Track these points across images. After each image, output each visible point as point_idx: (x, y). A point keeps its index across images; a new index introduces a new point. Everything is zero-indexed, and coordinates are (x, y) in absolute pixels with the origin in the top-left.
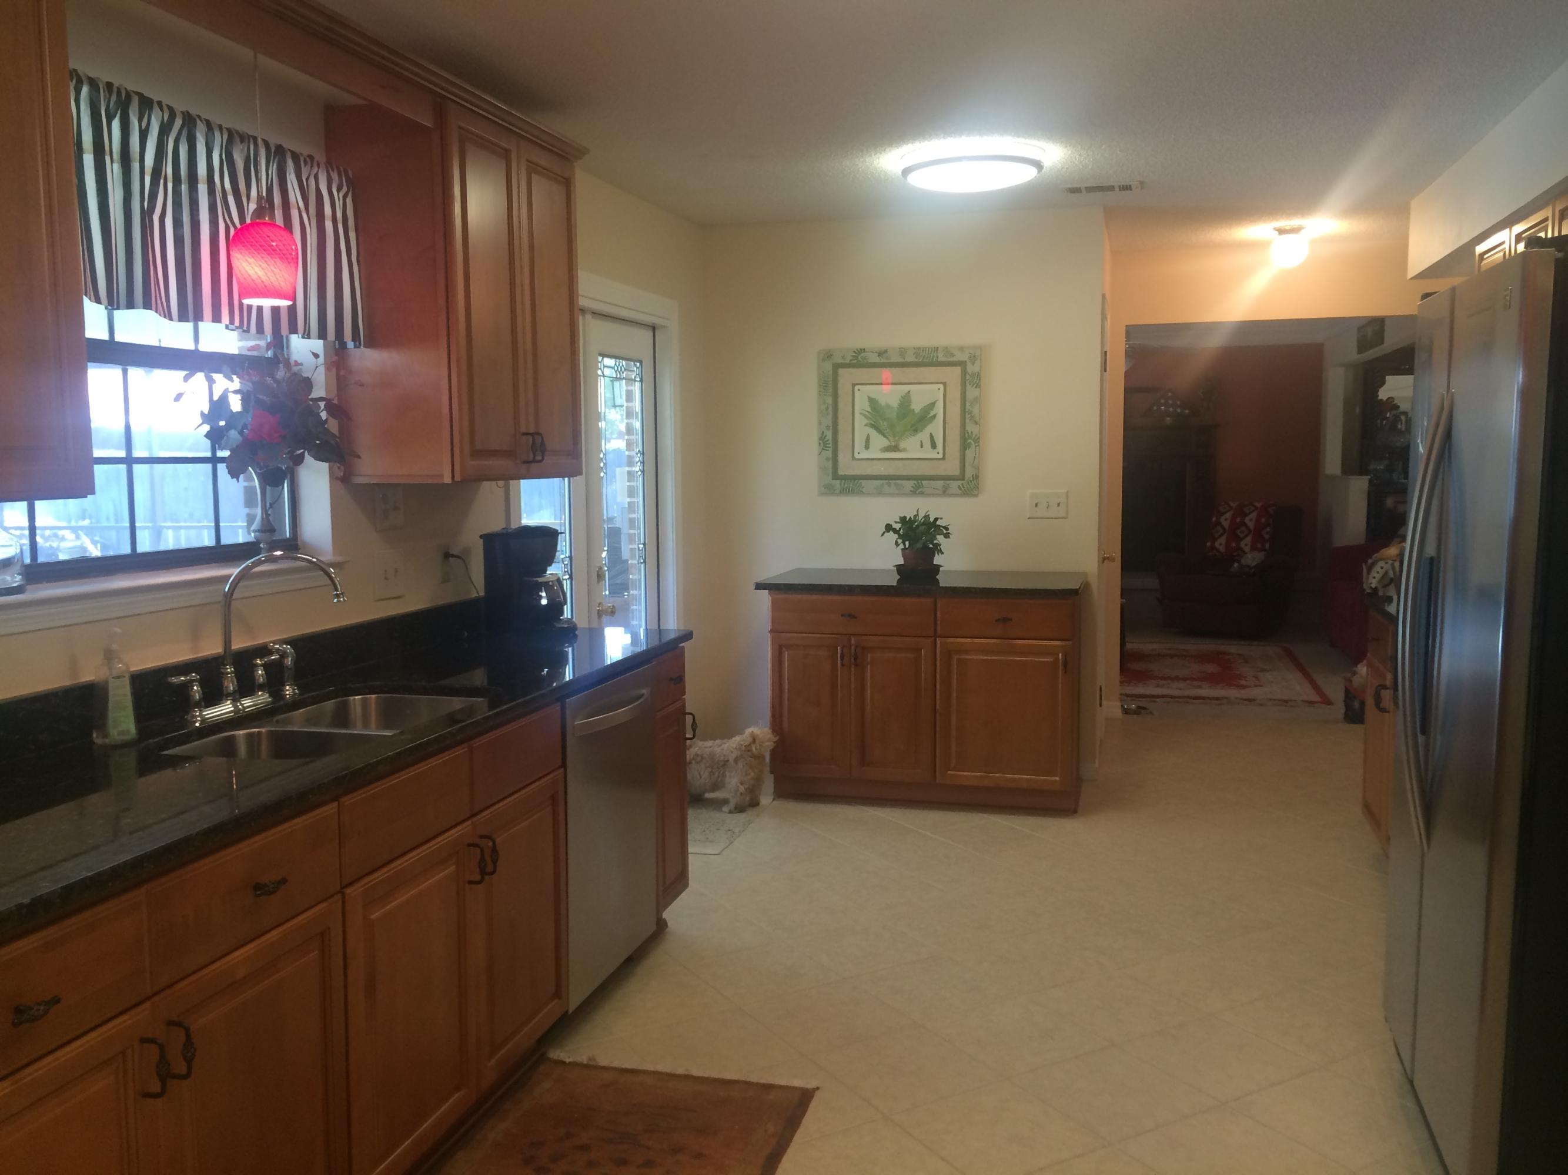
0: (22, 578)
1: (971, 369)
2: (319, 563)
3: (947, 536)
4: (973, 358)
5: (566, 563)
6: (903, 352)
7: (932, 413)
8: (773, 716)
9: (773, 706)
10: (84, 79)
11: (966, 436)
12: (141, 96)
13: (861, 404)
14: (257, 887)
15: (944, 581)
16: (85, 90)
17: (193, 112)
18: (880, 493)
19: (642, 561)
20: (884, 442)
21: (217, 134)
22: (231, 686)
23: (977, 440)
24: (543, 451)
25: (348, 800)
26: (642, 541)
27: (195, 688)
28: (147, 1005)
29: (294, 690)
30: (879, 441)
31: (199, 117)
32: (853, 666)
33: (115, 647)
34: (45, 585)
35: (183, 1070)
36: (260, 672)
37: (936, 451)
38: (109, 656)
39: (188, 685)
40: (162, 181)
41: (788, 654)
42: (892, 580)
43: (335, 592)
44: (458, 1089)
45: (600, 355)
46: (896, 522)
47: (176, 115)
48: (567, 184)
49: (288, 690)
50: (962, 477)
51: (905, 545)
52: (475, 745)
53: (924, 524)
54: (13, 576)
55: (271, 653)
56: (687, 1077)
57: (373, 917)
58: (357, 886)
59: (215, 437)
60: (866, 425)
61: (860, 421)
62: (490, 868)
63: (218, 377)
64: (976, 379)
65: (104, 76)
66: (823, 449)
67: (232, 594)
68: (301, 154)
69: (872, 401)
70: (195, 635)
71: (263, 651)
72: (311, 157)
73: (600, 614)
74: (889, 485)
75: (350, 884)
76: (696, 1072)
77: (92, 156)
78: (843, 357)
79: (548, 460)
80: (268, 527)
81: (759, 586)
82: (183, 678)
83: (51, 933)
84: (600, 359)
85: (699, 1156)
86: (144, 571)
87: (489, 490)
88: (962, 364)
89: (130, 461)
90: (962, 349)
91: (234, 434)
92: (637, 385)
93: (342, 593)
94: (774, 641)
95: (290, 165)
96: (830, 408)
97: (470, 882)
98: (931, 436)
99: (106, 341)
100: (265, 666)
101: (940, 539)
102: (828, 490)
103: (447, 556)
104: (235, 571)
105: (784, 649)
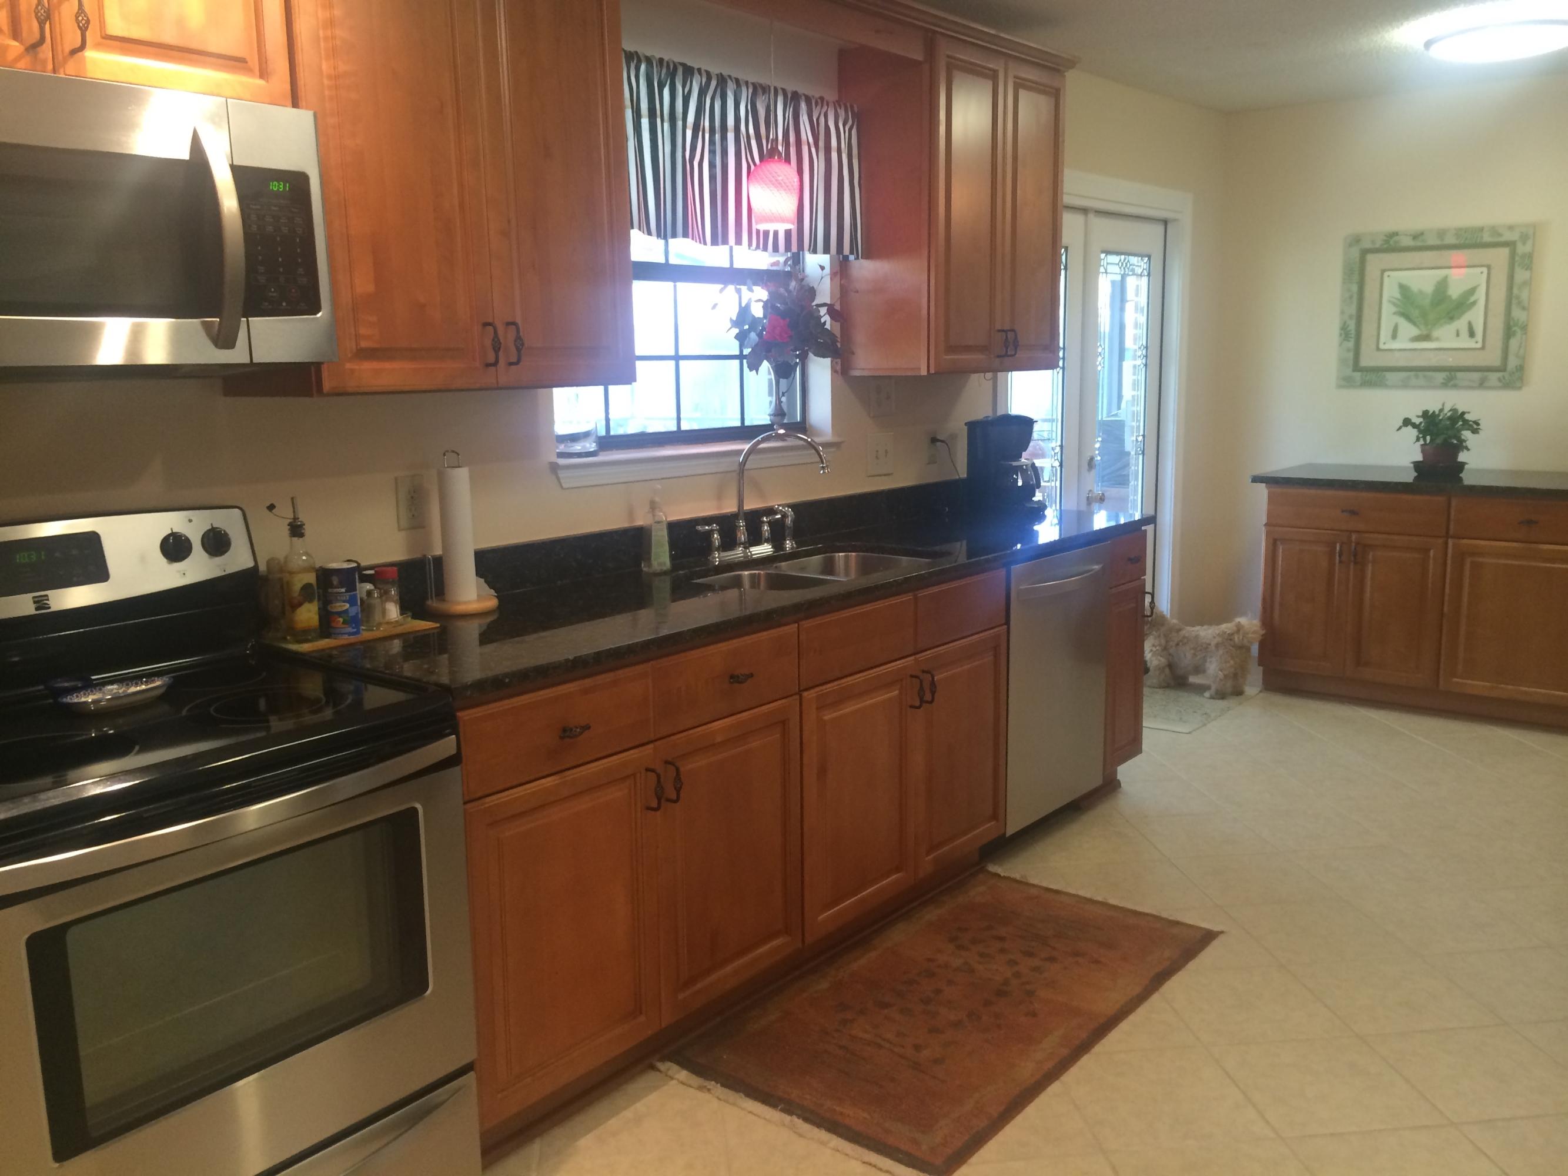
0: (596, 445)
1: (1521, 249)
2: (813, 444)
3: (1475, 431)
4: (1524, 238)
5: (1056, 451)
6: (1441, 233)
7: (1472, 299)
8: (1264, 608)
9: (1264, 600)
10: (642, 58)
11: (1512, 324)
12: (684, 65)
13: (1391, 291)
14: (732, 677)
15: (1468, 478)
16: (643, 67)
17: (725, 73)
18: (1405, 385)
19: (1140, 452)
20: (1415, 331)
21: (744, 89)
22: (742, 537)
23: (1524, 328)
24: (1016, 346)
25: (806, 624)
26: (1142, 433)
27: (715, 536)
28: (651, 746)
29: (792, 544)
30: (1408, 330)
31: (730, 77)
32: (1352, 564)
33: (657, 499)
34: (614, 452)
35: (674, 797)
36: (766, 528)
37: (1474, 340)
38: (653, 506)
39: (710, 533)
40: (700, 134)
41: (1283, 549)
42: (1409, 476)
43: (822, 465)
44: (898, 870)
45: (1103, 252)
46: (1418, 417)
47: (711, 78)
48: (1056, 94)
49: (788, 544)
50: (1502, 368)
51: (1425, 440)
52: (920, 595)
53: (1450, 418)
54: (591, 444)
55: (776, 514)
56: (1104, 904)
57: (826, 718)
58: (812, 691)
59: (741, 337)
60: (1395, 313)
61: (1387, 309)
62: (928, 697)
63: (744, 288)
64: (1528, 262)
65: (656, 53)
66: (1344, 340)
67: (745, 463)
68: (813, 97)
69: (1403, 288)
70: (720, 496)
71: (770, 511)
72: (822, 99)
73: (1089, 501)
74: (1417, 377)
75: (806, 690)
76: (1113, 901)
77: (648, 119)
78: (1373, 242)
79: (1021, 354)
80: (779, 413)
81: (1256, 479)
82: (707, 528)
83: (588, 682)
84: (1103, 256)
85: (1097, 962)
86: (685, 444)
87: (978, 383)
88: (1510, 245)
89: (677, 358)
90: (1511, 228)
91: (753, 336)
92: (1145, 279)
93: (827, 466)
94: (1268, 534)
95: (803, 106)
96: (1355, 297)
97: (912, 707)
98: (1470, 323)
99: (662, 264)
100: (770, 523)
101: (1466, 434)
102: (1346, 382)
103: (934, 440)
104: (746, 447)
105: (1278, 543)
